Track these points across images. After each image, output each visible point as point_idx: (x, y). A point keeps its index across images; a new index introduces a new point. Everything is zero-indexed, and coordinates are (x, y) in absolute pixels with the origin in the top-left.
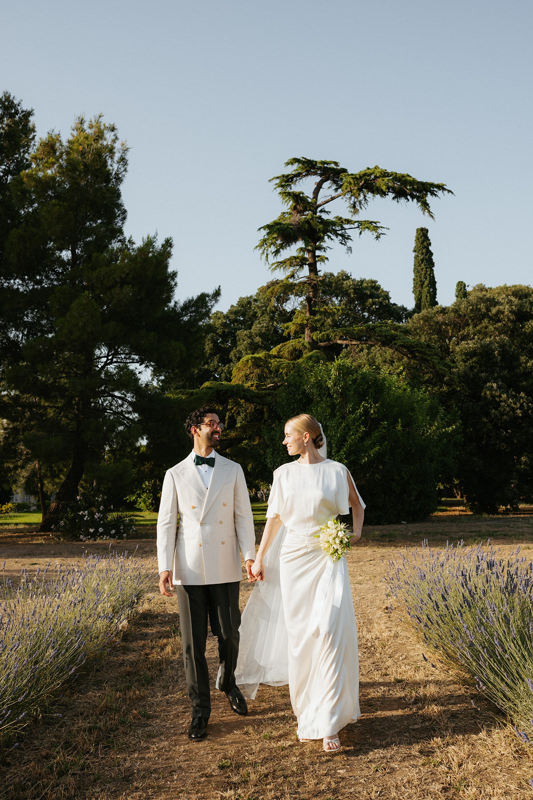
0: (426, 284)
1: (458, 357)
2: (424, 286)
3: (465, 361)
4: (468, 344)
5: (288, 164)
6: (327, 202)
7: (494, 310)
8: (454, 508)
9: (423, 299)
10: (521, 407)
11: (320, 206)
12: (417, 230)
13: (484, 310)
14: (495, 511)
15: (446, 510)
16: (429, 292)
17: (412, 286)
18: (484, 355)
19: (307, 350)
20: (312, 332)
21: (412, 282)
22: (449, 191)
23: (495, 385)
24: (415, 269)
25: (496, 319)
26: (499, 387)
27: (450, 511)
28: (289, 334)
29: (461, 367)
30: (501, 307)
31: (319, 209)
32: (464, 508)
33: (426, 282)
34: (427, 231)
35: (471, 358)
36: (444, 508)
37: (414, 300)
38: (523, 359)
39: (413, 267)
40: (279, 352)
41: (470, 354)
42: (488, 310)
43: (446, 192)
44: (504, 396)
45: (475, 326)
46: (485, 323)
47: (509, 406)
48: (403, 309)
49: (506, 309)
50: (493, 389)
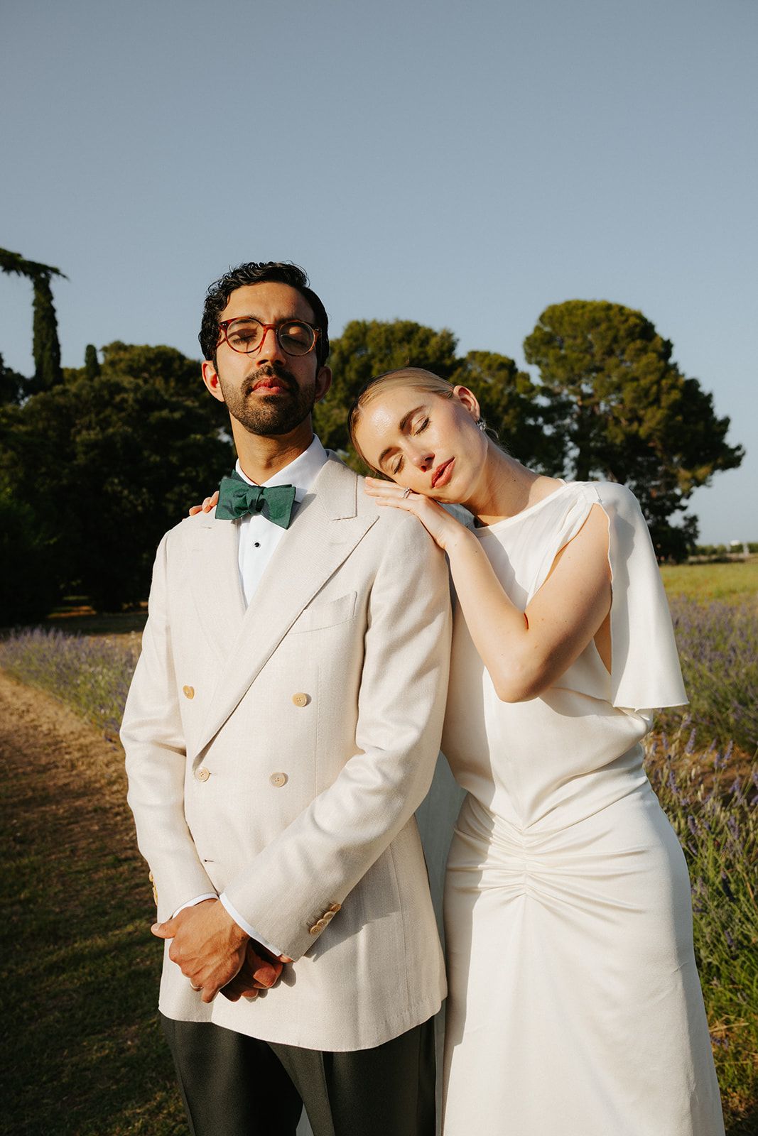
0: (48, 347)
1: (80, 449)
2: (46, 349)
3: (86, 453)
4: (89, 434)
7: (118, 398)
8: (79, 608)
9: (45, 365)
13: (107, 397)
14: (120, 610)
15: (69, 611)
16: (51, 356)
18: (105, 447)
23: (116, 481)
25: (120, 407)
26: (121, 483)
27: (73, 611)
29: (81, 460)
30: (125, 396)
32: (89, 608)
33: (49, 345)
35: (93, 450)
38: (146, 453)
41: (91, 446)
42: (112, 397)
43: (60, 277)
44: (126, 492)
45: (97, 414)
46: (108, 411)
47: (131, 502)
48: (19, 377)
49: (130, 397)
50: (114, 484)
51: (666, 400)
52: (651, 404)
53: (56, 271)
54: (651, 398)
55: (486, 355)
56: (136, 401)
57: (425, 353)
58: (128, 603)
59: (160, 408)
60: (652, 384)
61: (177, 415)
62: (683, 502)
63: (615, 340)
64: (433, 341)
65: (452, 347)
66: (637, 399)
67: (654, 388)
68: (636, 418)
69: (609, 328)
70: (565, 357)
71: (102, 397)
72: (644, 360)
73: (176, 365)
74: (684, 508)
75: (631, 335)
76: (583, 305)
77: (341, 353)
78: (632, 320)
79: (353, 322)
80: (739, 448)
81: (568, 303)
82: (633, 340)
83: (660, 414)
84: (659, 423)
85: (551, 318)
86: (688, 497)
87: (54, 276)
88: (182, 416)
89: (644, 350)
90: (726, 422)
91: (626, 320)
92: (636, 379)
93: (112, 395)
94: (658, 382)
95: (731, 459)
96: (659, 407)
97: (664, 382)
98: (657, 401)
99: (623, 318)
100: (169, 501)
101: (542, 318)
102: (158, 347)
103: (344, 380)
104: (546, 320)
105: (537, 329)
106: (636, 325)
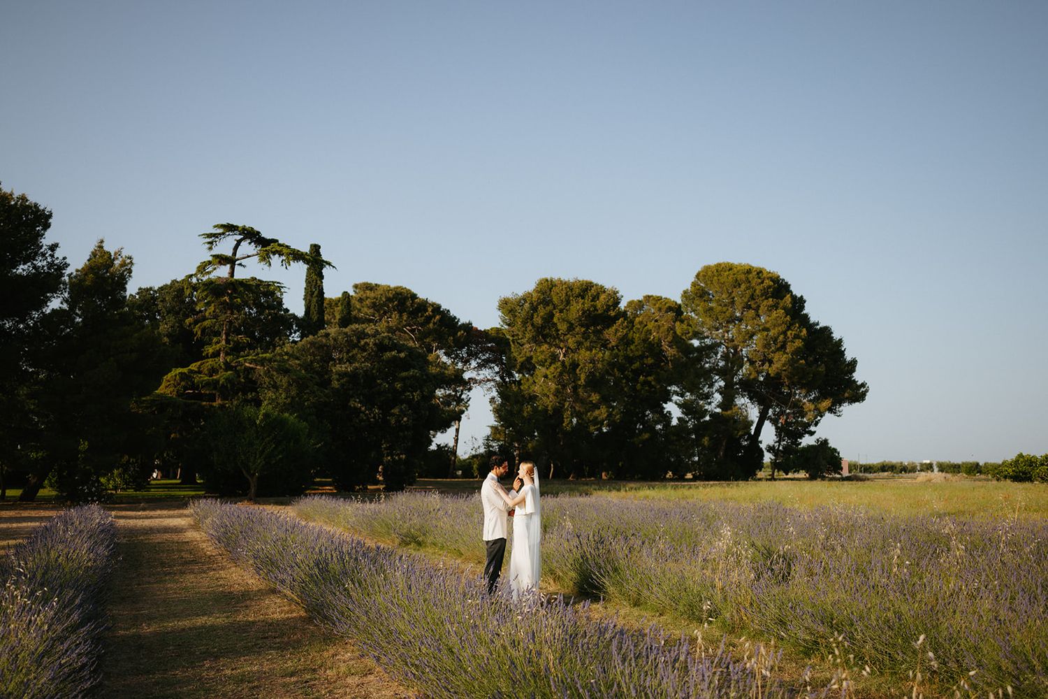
0: (315, 294)
1: (335, 377)
2: (314, 296)
3: (338, 380)
4: (341, 367)
5: (215, 227)
6: (244, 258)
7: (362, 343)
8: (325, 488)
9: (312, 307)
10: (374, 417)
11: (238, 260)
12: (311, 245)
15: (318, 489)
17: (304, 294)
18: (353, 376)
19: (222, 370)
20: (226, 355)
21: (304, 290)
22: (333, 267)
23: (357, 400)
24: (307, 279)
25: (363, 349)
26: (360, 402)
27: (321, 490)
28: (207, 354)
29: (335, 385)
30: (368, 341)
31: (237, 263)
32: (331, 488)
33: (316, 293)
34: (320, 247)
35: (343, 378)
36: (317, 487)
37: (304, 307)
38: (379, 382)
39: (305, 277)
40: (199, 368)
41: (342, 375)
44: (363, 409)
45: (348, 353)
46: (355, 351)
47: (366, 415)
48: (294, 316)
49: (371, 341)
50: (355, 403)
51: (790, 348)
52: (778, 350)
53: (329, 264)
54: (779, 345)
55: (659, 299)
56: (375, 344)
57: (595, 307)
58: (359, 486)
59: (391, 350)
60: (779, 334)
61: (402, 355)
62: (812, 428)
63: (752, 297)
64: (602, 297)
65: (617, 302)
66: (767, 346)
67: (781, 338)
68: (767, 360)
69: (748, 288)
70: (711, 309)
71: (352, 341)
72: (774, 314)
73: (409, 303)
74: (812, 433)
75: (765, 294)
76: (730, 268)
77: (531, 303)
78: (768, 283)
79: (543, 280)
80: (863, 385)
81: (719, 265)
82: (767, 299)
83: (784, 358)
84: (784, 365)
85: (704, 276)
86: (816, 425)
87: (327, 266)
88: (406, 356)
89: (776, 307)
90: (854, 363)
91: (762, 282)
92: (767, 330)
93: (359, 339)
94: (785, 333)
95: (857, 393)
96: (785, 353)
97: (789, 333)
98: (783, 347)
99: (760, 281)
100: (393, 415)
101: (698, 276)
102: (397, 288)
103: (532, 325)
104: (701, 278)
105: (694, 284)
106: (769, 287)
